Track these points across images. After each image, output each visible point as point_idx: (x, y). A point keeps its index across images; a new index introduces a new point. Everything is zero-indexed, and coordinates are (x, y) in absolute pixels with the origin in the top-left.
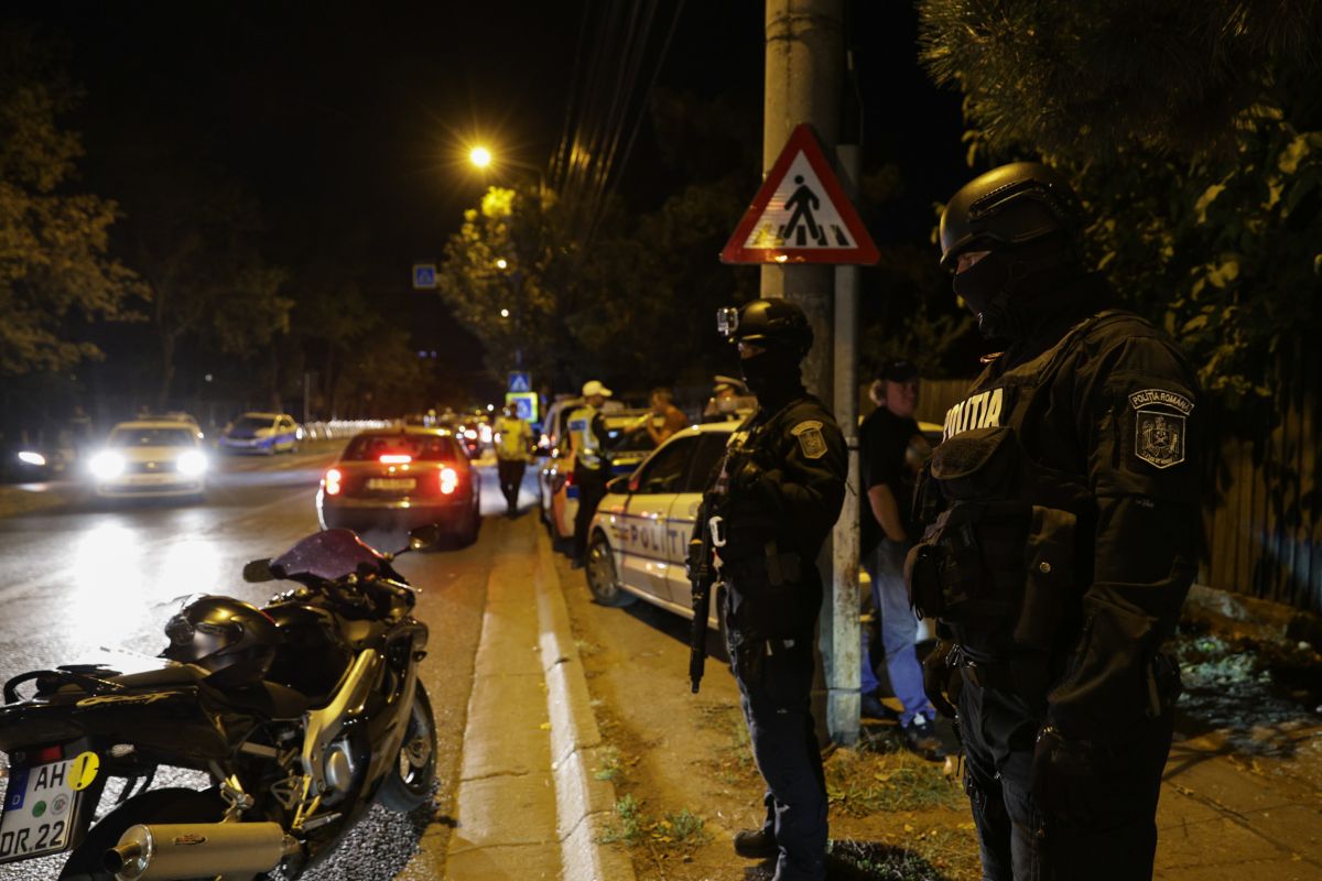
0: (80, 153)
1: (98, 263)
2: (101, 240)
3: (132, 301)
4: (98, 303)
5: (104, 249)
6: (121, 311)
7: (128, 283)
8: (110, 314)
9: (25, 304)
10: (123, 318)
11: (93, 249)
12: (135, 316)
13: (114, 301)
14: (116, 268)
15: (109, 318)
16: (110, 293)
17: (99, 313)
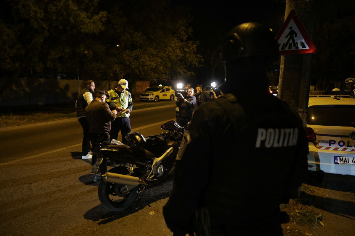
0: (192, 31)
1: (195, 54)
2: (195, 49)
3: (200, 63)
4: (195, 63)
5: (196, 52)
6: (199, 65)
7: (200, 59)
8: (197, 65)
9: (183, 64)
10: (199, 66)
11: (194, 52)
12: (201, 65)
13: (197, 62)
14: (199, 55)
15: (197, 66)
16: (196, 61)
17: (195, 65)
